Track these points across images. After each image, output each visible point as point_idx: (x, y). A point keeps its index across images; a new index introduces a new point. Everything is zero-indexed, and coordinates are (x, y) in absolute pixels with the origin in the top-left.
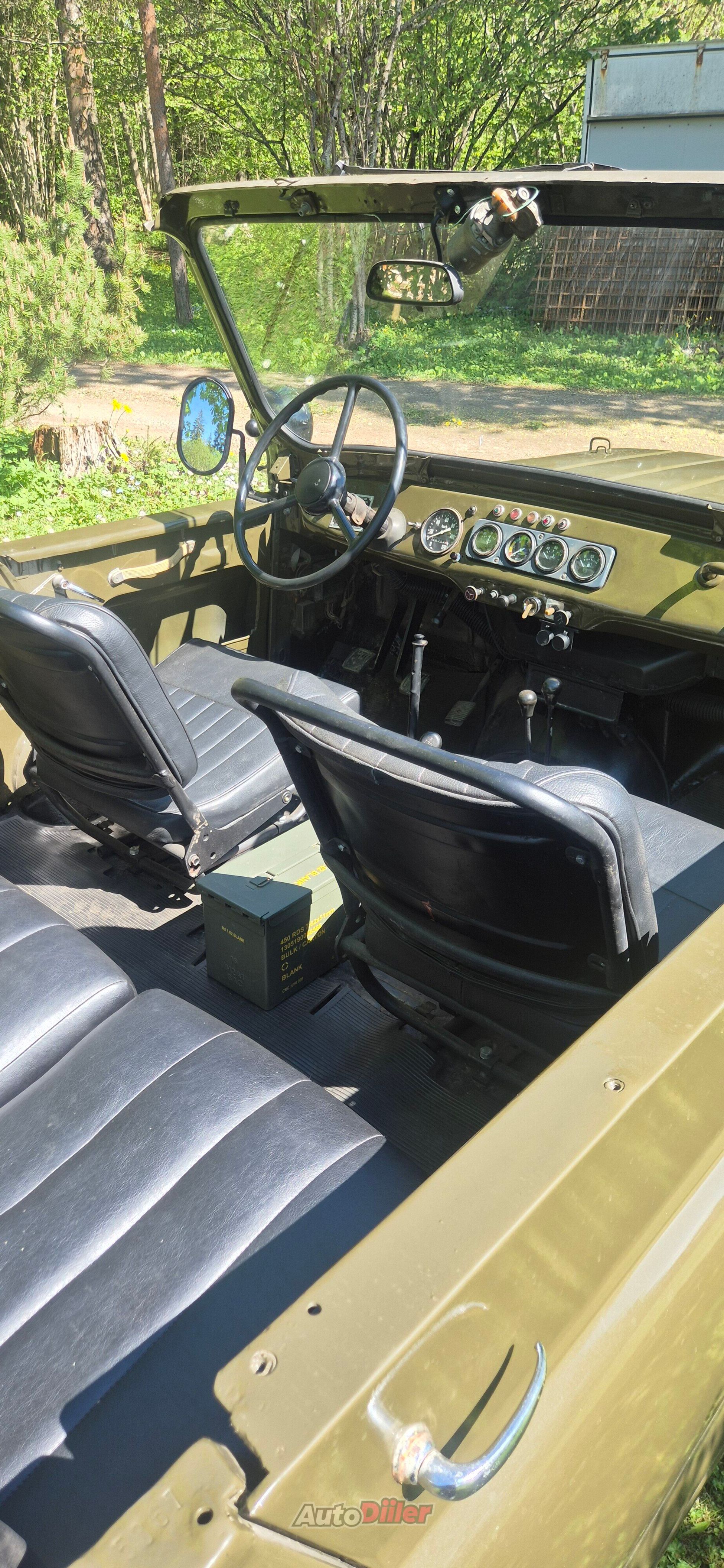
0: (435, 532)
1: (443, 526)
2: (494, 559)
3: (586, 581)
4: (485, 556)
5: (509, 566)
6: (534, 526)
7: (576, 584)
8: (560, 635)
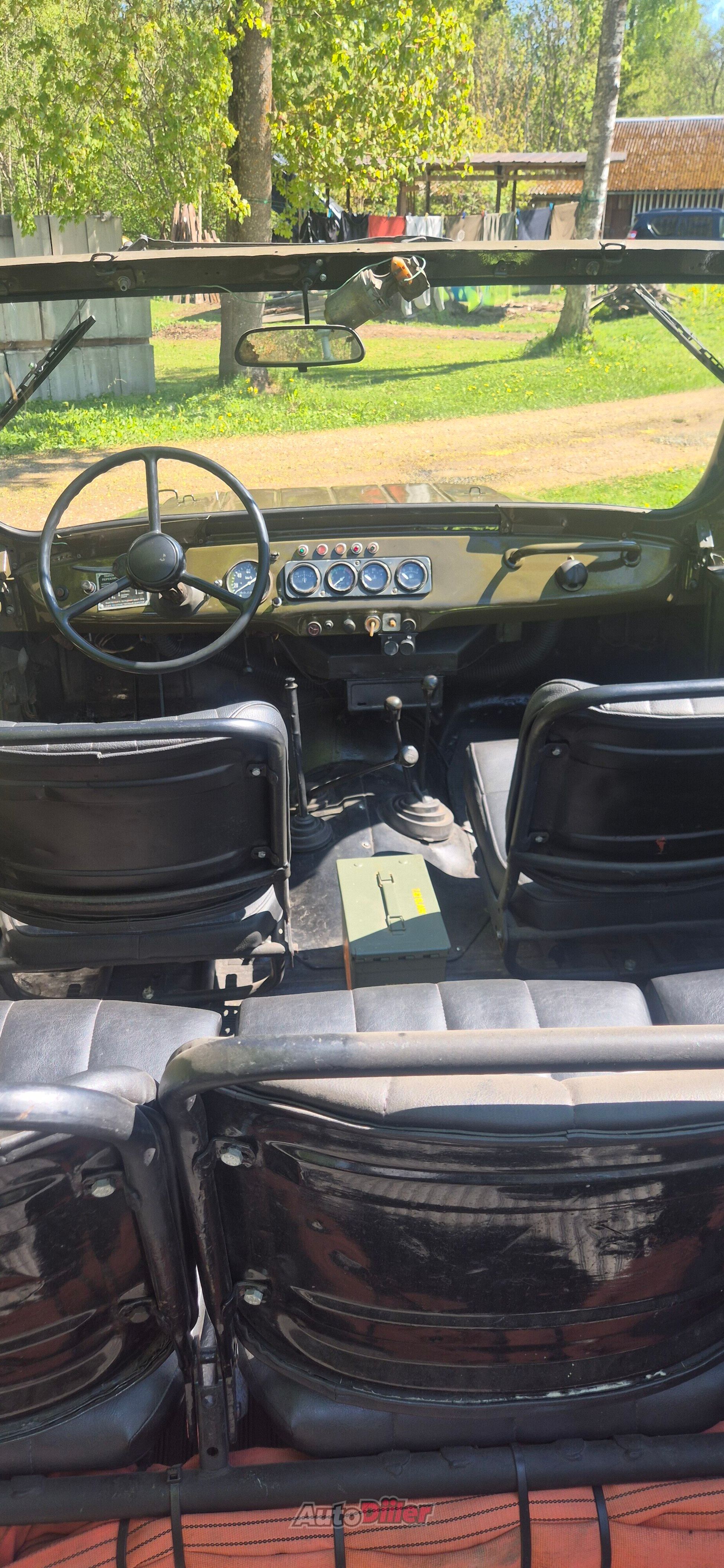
0: (240, 585)
1: (247, 578)
2: (320, 592)
3: (418, 589)
4: (311, 593)
5: (338, 596)
6: (345, 556)
7: (409, 594)
8: (404, 642)
